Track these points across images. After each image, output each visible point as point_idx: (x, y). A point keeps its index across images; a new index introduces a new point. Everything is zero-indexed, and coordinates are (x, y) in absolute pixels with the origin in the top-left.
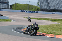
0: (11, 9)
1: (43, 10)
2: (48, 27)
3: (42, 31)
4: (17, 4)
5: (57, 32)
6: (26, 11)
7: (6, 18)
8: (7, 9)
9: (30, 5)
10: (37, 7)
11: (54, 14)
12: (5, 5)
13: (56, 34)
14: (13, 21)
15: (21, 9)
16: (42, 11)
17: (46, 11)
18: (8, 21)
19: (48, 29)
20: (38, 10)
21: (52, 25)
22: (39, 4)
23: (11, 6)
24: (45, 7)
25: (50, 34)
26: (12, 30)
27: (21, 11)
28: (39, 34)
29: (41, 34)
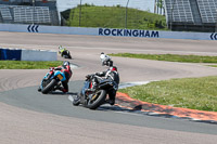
0: (66, 25)
1: (176, 26)
2: (197, 86)
3: (175, 102)
4: (86, 5)
6: (119, 32)
7: (47, 58)
8: (50, 24)
9: (132, 10)
10: (155, 15)
12: (45, 9)
15: (98, 26)
16: (173, 30)
17: (188, 30)
19: (196, 94)
20: (159, 26)
21: (211, 79)
22: (164, 5)
23: (66, 14)
26: (70, 98)
27: (100, 32)
28: (164, 111)
29: (171, 110)
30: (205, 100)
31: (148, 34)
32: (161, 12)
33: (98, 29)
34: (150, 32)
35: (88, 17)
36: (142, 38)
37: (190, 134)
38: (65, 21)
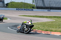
2: (44, 24)
3: (38, 29)
4: (13, 2)
8: (3, 7)
9: (26, 3)
10: (32, 5)
13: (52, 31)
14: (9, 19)
17: (41, 9)
19: (44, 26)
20: (33, 8)
21: (48, 22)
22: (35, 2)
23: (7, 4)
24: (41, 4)
25: (46, 31)
26: (8, 28)
28: (35, 31)
29: (37, 31)
30: (46, 28)
31: (30, 10)
32: (34, 4)
33: (16, 8)
35: (13, 5)
36: (28, 11)
38: (7, 6)
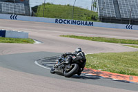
0: (35, 16)
1: (104, 19)
2: (116, 58)
3: (102, 68)
4: (48, 4)
5: (135, 70)
6: (68, 22)
7: (22, 36)
8: (24, 15)
9: (77, 8)
10: (91, 12)
11: (130, 30)
12: (21, 5)
13: (134, 74)
14: (37, 42)
15: (55, 17)
16: (102, 22)
17: (112, 22)
18: (28, 42)
19: (115, 63)
20: (94, 19)
21: (125, 54)
23: (35, 9)
25: (120, 73)
26: (36, 63)
27: (56, 21)
28: (95, 73)
29: (100, 73)
30: (121, 67)
31: (86, 24)
32: (95, 10)
33: (55, 19)
34: (88, 23)
35: (49, 11)
36: (82, 26)
37: (111, 88)
38: (34, 13)
